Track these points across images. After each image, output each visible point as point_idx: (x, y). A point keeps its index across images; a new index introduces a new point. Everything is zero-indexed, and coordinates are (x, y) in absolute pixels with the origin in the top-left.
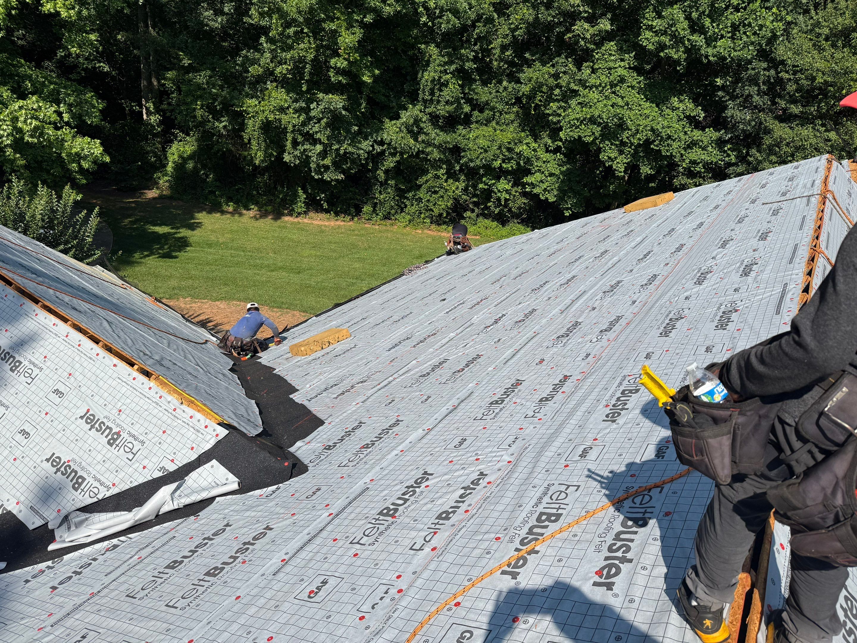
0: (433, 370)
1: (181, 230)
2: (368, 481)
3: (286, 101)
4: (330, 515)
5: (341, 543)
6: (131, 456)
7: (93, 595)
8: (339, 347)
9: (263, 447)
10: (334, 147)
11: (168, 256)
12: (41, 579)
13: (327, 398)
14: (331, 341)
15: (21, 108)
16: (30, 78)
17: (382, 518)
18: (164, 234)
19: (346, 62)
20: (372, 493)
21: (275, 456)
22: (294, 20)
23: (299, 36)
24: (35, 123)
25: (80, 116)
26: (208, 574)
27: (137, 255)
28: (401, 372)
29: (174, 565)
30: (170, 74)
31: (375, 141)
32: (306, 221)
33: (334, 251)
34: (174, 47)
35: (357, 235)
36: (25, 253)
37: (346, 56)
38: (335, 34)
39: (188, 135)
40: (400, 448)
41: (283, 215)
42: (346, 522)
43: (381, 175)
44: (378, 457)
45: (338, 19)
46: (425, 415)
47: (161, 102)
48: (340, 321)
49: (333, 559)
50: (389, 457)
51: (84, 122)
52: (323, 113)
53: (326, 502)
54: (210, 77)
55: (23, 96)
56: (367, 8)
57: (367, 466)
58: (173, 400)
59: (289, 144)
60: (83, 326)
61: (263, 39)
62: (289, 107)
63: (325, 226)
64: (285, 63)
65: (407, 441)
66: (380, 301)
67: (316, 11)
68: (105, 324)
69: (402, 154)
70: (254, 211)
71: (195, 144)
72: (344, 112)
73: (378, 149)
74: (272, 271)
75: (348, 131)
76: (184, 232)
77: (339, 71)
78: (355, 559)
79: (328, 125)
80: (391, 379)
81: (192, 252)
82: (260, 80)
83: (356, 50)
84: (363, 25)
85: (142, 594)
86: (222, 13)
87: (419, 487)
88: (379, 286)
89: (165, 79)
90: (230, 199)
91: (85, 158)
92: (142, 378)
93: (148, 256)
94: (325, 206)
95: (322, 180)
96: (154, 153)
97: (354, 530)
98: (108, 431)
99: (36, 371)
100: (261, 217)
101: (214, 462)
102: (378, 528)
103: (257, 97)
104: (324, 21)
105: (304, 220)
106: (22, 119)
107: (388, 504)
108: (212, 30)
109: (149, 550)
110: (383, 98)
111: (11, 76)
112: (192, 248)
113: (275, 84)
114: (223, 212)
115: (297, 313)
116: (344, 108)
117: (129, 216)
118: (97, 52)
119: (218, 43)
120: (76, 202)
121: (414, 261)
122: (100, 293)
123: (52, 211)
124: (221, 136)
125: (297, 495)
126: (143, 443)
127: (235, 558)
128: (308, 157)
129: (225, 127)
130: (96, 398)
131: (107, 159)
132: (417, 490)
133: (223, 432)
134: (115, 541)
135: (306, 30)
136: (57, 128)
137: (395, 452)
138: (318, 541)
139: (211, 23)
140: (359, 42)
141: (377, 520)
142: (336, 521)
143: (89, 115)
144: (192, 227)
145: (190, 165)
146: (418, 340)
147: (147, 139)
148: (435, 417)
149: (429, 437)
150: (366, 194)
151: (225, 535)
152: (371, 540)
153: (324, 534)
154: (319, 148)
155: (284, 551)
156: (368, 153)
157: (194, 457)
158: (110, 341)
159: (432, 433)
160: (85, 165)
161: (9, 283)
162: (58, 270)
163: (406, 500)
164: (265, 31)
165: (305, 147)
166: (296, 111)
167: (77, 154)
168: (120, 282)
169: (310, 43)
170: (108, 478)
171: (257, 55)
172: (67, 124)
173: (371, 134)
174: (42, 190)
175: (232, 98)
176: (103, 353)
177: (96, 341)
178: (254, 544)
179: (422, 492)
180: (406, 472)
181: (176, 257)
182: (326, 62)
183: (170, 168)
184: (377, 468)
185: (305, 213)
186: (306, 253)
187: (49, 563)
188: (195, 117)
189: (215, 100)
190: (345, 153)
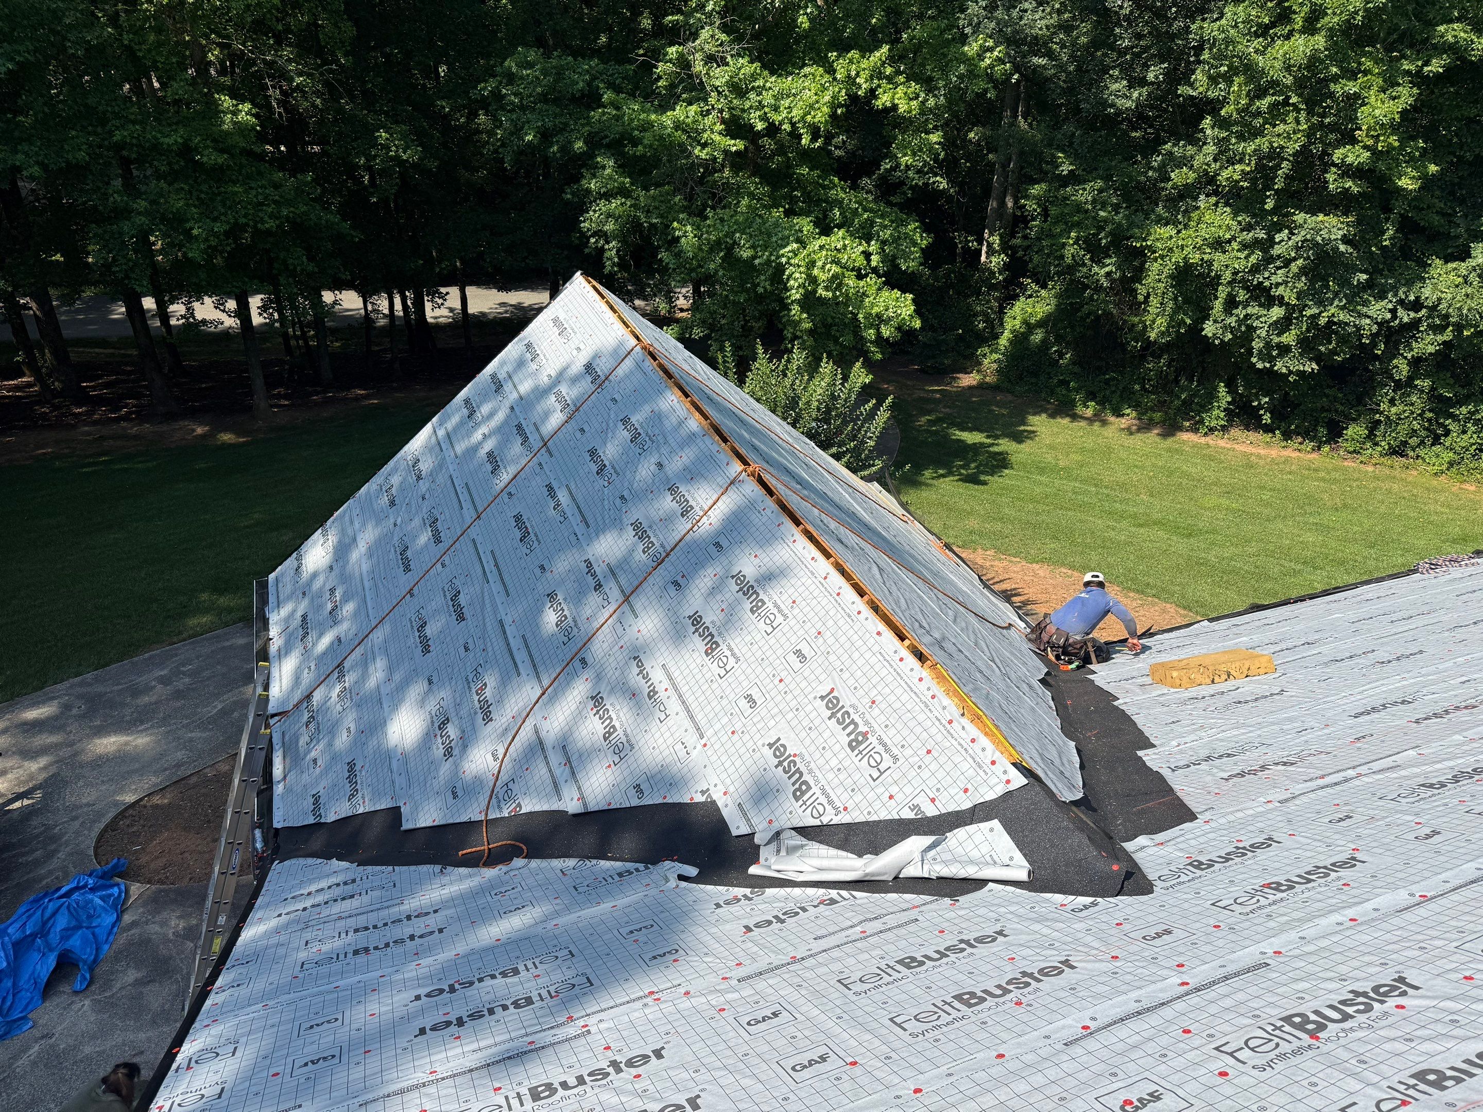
0: (1456, 779)
1: (1000, 441)
2: (1270, 951)
3: (1229, 228)
4: (1183, 984)
5: (1197, 1042)
6: (875, 774)
7: (794, 960)
8: (1248, 688)
9: (1082, 827)
10: (1308, 312)
11: (973, 480)
12: (734, 908)
13: (1210, 774)
14: (1233, 672)
15: (822, 247)
16: (839, 203)
17: (1287, 1028)
18: (975, 444)
19: (1368, 154)
20: (1275, 975)
21: (1099, 847)
22: (1274, 83)
23: (1276, 113)
24: (835, 269)
25: (894, 258)
26: (958, 997)
27: (928, 473)
28: (1376, 766)
29: (910, 963)
30: (1036, 190)
31: (1401, 302)
32: (1222, 443)
33: (1268, 504)
34: (1050, 145)
35: (1323, 480)
36: (793, 454)
37: (1370, 142)
38: (1354, 101)
39: (1044, 286)
40: (1351, 913)
41: (1181, 429)
42: (1213, 1009)
43: (1401, 367)
44: (1297, 915)
45: (1366, 73)
46: (1420, 866)
47: (1013, 235)
48: (1256, 638)
49: (1179, 1062)
50: (1323, 922)
51: (897, 267)
52: (1297, 248)
53: (1180, 960)
54: (1101, 191)
55: (826, 231)
56: (1435, 47)
57: (1272, 924)
58: (950, 706)
59: (1218, 305)
60: (848, 567)
61: (1207, 121)
62: (1234, 238)
63: (1259, 456)
64: (1241, 161)
65: (1369, 906)
66: (1352, 615)
67: (1322, 62)
68: (875, 570)
69: (1459, 328)
70: (1130, 417)
71: (1054, 302)
72: (1342, 248)
73: (1405, 316)
74: (1141, 526)
75: (1344, 282)
76: (1005, 445)
77: (1347, 171)
78: (1220, 1080)
79: (1303, 271)
80: (1351, 773)
81: (1010, 477)
82: (1188, 193)
83: (1394, 128)
84: (1418, 79)
85: (858, 987)
86: (1143, 82)
87: (1382, 1002)
88: (1355, 586)
89: (1027, 197)
90: (1091, 396)
91: (887, 321)
92: (912, 661)
93: (943, 476)
94: (1267, 418)
95: (1270, 372)
96: (986, 315)
97: (1226, 1028)
98: (852, 727)
99: (780, 619)
100: (1139, 430)
101: (995, 823)
102: (1277, 1045)
103: (1176, 223)
104: (1335, 79)
105: (1218, 442)
106: (820, 264)
107: (1306, 1008)
108: (1119, 112)
109: (877, 925)
110: (1436, 219)
111: (818, 202)
112: (1011, 471)
113: (1213, 199)
114: (1074, 417)
115: (1171, 608)
116: (1345, 240)
117: (929, 413)
118: (936, 160)
119: (1125, 133)
120: (865, 387)
121: (1447, 547)
122: (873, 523)
123: (833, 397)
124: (1098, 289)
125: (1126, 927)
126: (895, 759)
127: (1006, 992)
128: (1251, 329)
129: (1108, 274)
130: (846, 675)
131: (917, 324)
132: (1376, 1005)
133: (1019, 780)
134: (833, 893)
135: (1294, 100)
136: (860, 277)
137: (1336, 918)
138: (1154, 1019)
139: (1120, 102)
140: (1404, 113)
141: (1276, 1028)
142: (1194, 1000)
143: (906, 256)
144: (1019, 438)
145: (1038, 337)
146: (1429, 710)
147: (979, 293)
148: (1443, 876)
149: (1422, 911)
150: (1360, 401)
151: (994, 947)
152: (1260, 1060)
153: (1167, 1012)
154: (1277, 312)
155: (1089, 1013)
156: (1380, 324)
157: (967, 805)
158: (878, 596)
159: (1431, 906)
160: (886, 332)
161: (770, 492)
162: (826, 483)
163: (1346, 1017)
164: (1211, 107)
165: (1250, 310)
166: (1244, 246)
167: (879, 316)
168: (900, 511)
169: (1298, 122)
170: (841, 797)
171: (1191, 150)
172: (875, 270)
173: (1395, 289)
174: (826, 367)
175: (1131, 225)
176: (867, 612)
177: (861, 593)
178: (1041, 981)
179: (1386, 1014)
180: (1356, 964)
181: (985, 483)
182: (1325, 153)
183: (1003, 341)
184: (1293, 935)
185: (1224, 428)
186: (1211, 501)
187: (747, 891)
188: (1062, 257)
189: (1101, 229)
190: (1330, 323)
